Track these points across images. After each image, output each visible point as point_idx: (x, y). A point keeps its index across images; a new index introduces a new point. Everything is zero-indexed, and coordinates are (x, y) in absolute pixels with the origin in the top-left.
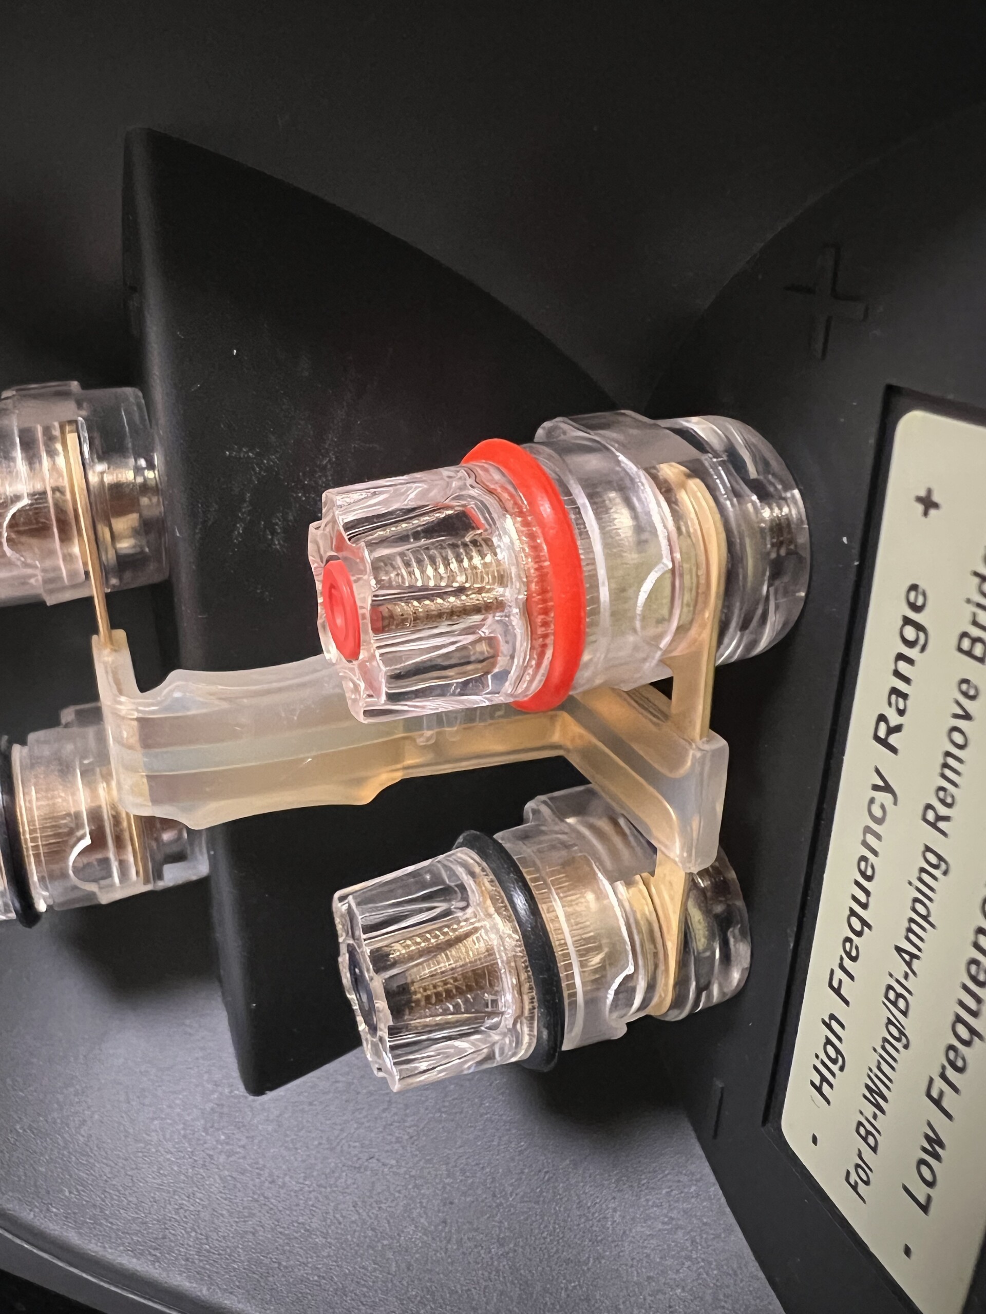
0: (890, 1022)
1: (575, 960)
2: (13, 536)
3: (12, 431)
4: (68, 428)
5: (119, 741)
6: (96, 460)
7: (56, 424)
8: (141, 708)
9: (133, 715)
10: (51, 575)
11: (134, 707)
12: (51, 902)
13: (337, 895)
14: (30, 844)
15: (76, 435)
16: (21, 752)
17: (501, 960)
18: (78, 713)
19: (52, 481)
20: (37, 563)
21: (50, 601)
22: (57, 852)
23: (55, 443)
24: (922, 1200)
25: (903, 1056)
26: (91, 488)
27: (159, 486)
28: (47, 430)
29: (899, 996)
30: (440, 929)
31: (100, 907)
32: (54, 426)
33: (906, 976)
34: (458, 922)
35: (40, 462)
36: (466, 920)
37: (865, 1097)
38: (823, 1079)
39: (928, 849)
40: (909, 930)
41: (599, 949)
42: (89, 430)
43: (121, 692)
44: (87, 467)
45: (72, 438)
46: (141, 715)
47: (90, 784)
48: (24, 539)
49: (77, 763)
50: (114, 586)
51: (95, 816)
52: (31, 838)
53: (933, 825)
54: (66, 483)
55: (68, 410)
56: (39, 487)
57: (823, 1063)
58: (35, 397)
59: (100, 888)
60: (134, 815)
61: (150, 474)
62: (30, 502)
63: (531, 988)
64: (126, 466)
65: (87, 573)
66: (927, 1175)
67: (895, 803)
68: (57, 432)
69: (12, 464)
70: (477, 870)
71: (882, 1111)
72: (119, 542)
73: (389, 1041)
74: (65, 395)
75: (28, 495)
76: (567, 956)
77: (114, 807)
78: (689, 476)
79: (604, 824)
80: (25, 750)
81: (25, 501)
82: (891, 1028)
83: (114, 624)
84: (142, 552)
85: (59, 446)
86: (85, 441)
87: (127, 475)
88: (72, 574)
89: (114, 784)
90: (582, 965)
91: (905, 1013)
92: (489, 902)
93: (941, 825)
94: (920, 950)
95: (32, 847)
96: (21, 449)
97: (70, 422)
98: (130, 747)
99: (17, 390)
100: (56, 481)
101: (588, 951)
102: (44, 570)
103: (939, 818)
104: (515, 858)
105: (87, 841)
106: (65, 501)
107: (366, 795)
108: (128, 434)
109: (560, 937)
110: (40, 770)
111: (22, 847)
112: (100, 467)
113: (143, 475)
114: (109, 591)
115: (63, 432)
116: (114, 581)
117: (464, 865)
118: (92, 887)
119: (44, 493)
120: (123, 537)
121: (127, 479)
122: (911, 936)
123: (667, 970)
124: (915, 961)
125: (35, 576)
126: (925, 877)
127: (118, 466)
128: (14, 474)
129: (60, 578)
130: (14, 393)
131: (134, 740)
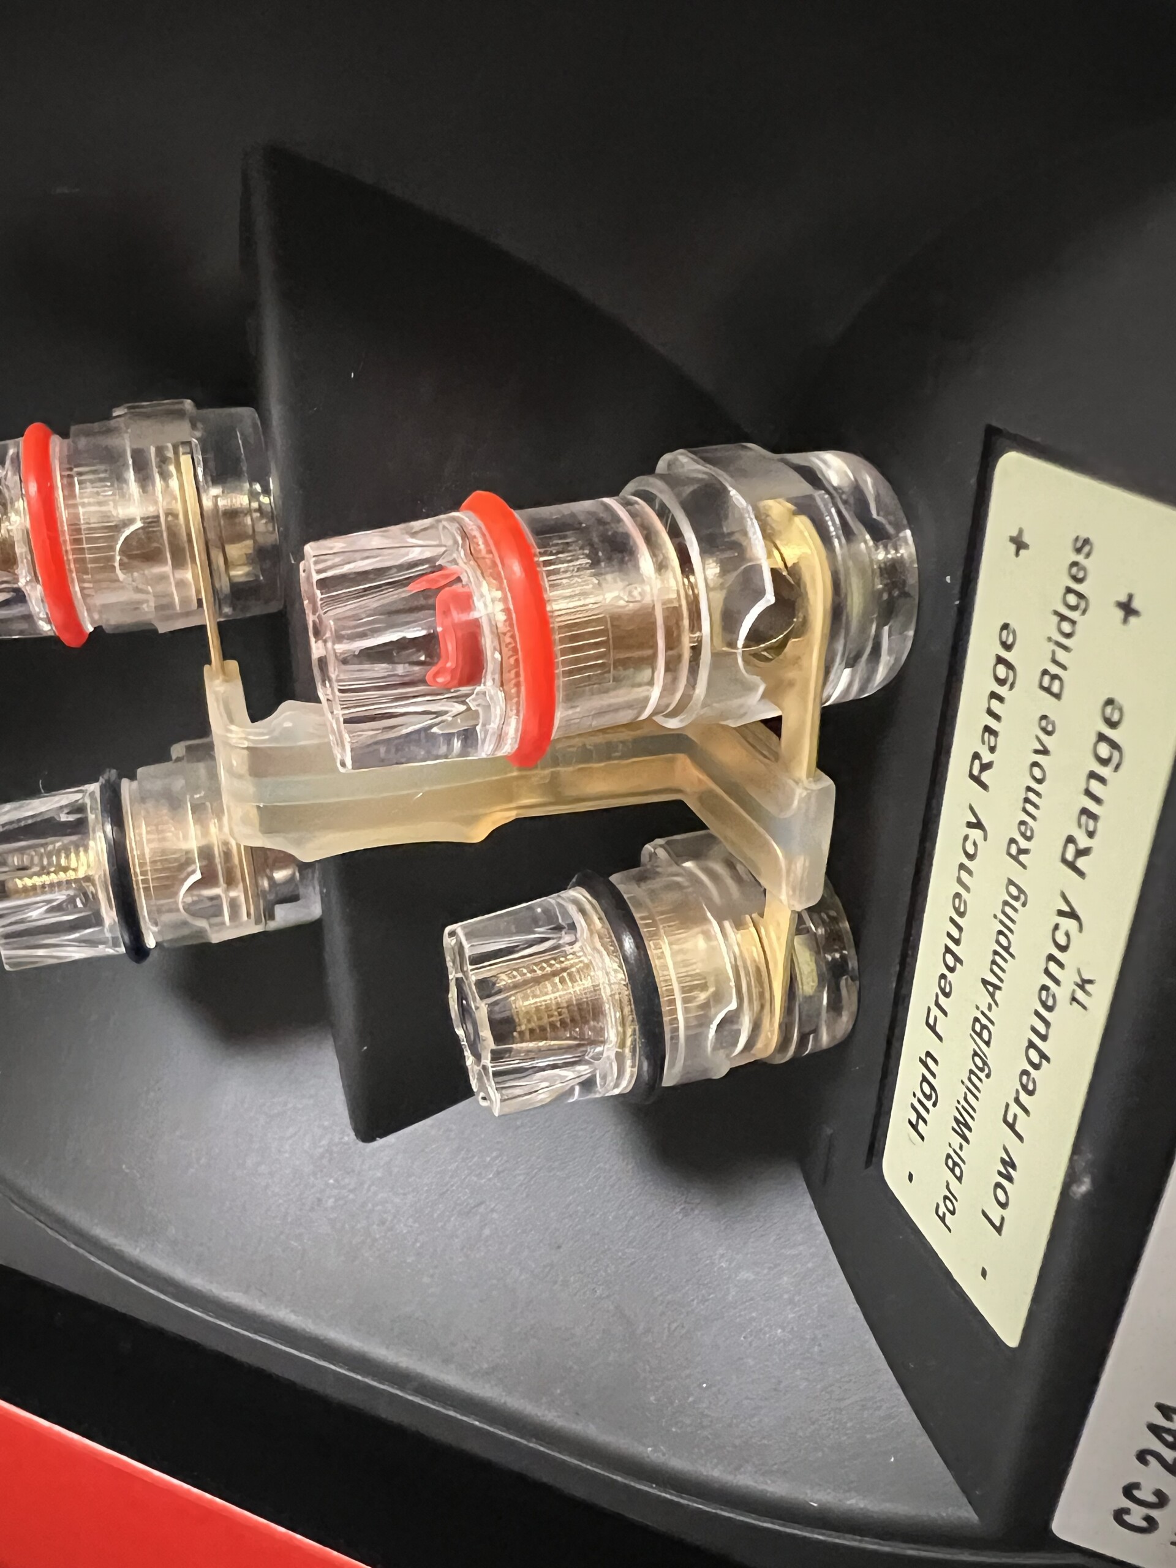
0: (975, 1054)
1: (678, 997)
2: (126, 560)
3: (125, 451)
4: (181, 450)
5: (231, 772)
6: (210, 483)
7: (170, 446)
8: (251, 737)
9: (244, 744)
10: (164, 601)
11: (243, 735)
12: (160, 939)
13: (448, 929)
14: (140, 878)
15: (190, 456)
16: (130, 786)
17: (605, 993)
18: (189, 749)
19: (165, 503)
20: (149, 588)
21: (163, 628)
22: (166, 887)
23: (168, 465)
24: (998, 1224)
25: (986, 1085)
26: (205, 513)
27: (275, 513)
28: (160, 451)
29: (984, 1027)
30: (546, 961)
31: (209, 945)
32: (167, 447)
33: (990, 1008)
34: (565, 956)
35: (154, 485)
36: (573, 954)
37: (954, 1129)
38: (919, 1116)
39: (1011, 882)
40: (994, 962)
41: (703, 987)
42: (204, 452)
43: (232, 721)
44: (201, 490)
45: (185, 460)
46: (251, 745)
47: (200, 820)
48: (135, 563)
49: (188, 797)
50: (226, 615)
51: (206, 853)
52: (141, 872)
53: (1015, 858)
54: (179, 507)
55: (182, 430)
56: (151, 510)
57: (920, 1101)
58: (148, 416)
59: (211, 925)
60: (244, 846)
61: (265, 500)
62: (142, 525)
63: (633, 1021)
64: (241, 492)
65: (200, 601)
66: (1002, 1198)
67: (985, 839)
68: (170, 454)
69: (124, 485)
70: (588, 907)
71: (967, 1140)
72: (234, 569)
73: (492, 1067)
74: (180, 414)
75: (142, 519)
76: (671, 992)
77: (226, 844)
78: (795, 513)
79: (719, 868)
80: (135, 784)
81: (139, 524)
82: (977, 1059)
83: (226, 655)
84: (257, 580)
85: (172, 468)
86: (199, 464)
87: (241, 500)
88: (184, 601)
89: (225, 819)
90: (685, 1001)
91: (988, 1043)
92: (596, 939)
93: (1022, 858)
94: (1001, 980)
95: (142, 880)
96: (134, 469)
97: (183, 443)
98: (240, 777)
99: (129, 408)
100: (168, 503)
101: (692, 989)
102: (156, 596)
103: (1022, 851)
104: (625, 896)
105: (197, 876)
106: (177, 525)
107: (478, 834)
108: (243, 456)
109: (665, 973)
110: (150, 804)
111: (132, 880)
112: (215, 491)
113: (258, 500)
114: (222, 620)
115: (176, 453)
116: (227, 610)
117: (575, 902)
118: (202, 923)
119: (158, 517)
120: (236, 566)
121: (241, 504)
122: (995, 968)
123: (772, 1011)
124: (998, 992)
125: (147, 601)
126: (1008, 910)
127: (234, 490)
128: (127, 496)
129: (171, 605)
130: (126, 411)
131: (244, 769)
